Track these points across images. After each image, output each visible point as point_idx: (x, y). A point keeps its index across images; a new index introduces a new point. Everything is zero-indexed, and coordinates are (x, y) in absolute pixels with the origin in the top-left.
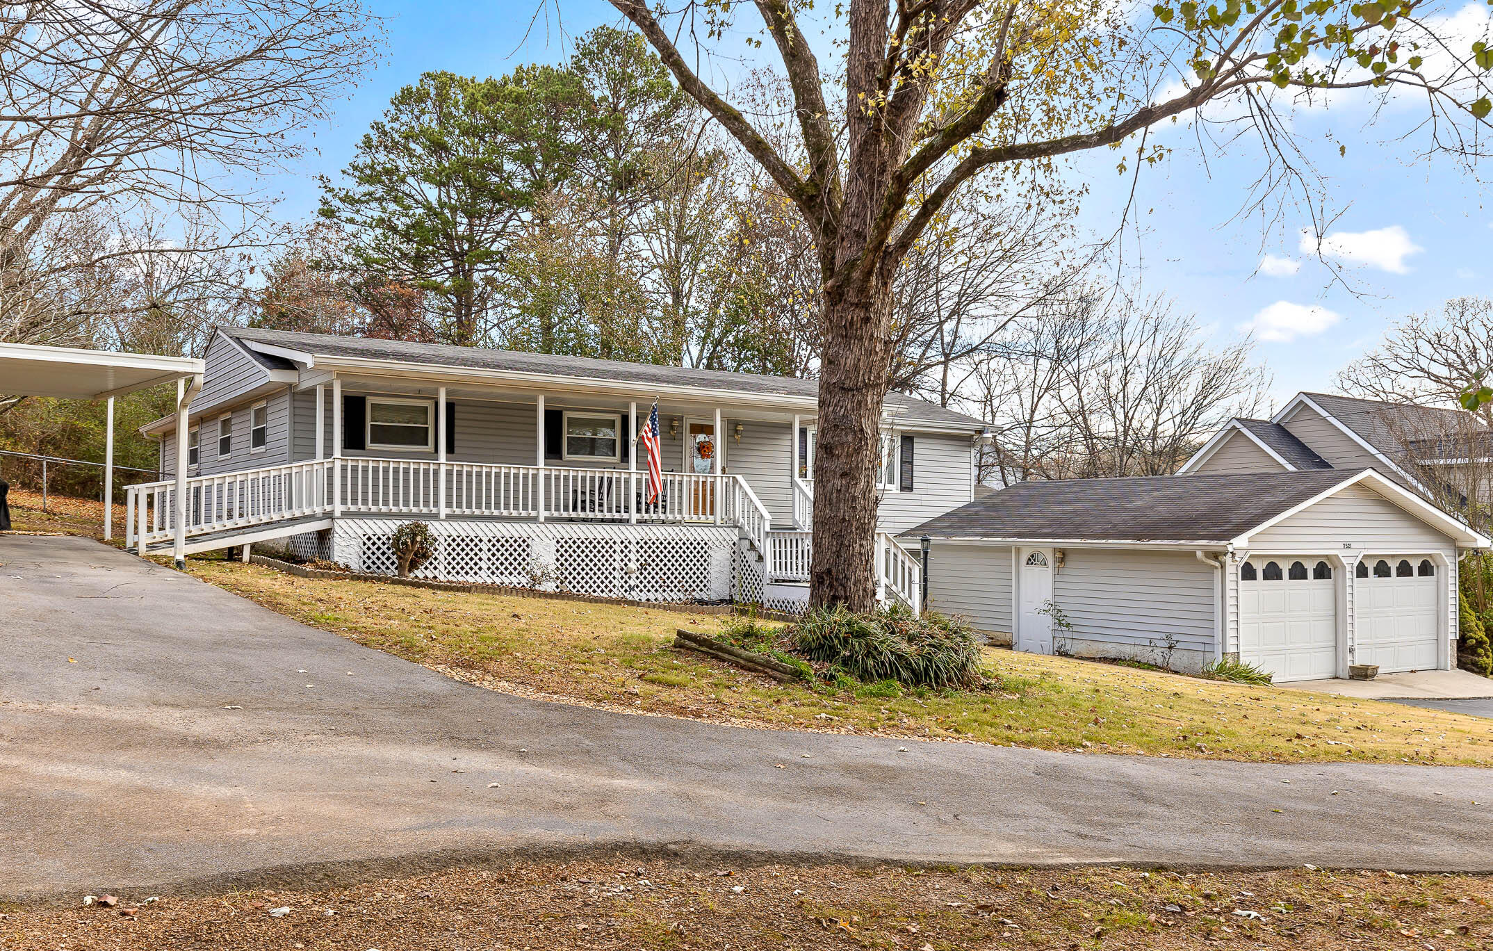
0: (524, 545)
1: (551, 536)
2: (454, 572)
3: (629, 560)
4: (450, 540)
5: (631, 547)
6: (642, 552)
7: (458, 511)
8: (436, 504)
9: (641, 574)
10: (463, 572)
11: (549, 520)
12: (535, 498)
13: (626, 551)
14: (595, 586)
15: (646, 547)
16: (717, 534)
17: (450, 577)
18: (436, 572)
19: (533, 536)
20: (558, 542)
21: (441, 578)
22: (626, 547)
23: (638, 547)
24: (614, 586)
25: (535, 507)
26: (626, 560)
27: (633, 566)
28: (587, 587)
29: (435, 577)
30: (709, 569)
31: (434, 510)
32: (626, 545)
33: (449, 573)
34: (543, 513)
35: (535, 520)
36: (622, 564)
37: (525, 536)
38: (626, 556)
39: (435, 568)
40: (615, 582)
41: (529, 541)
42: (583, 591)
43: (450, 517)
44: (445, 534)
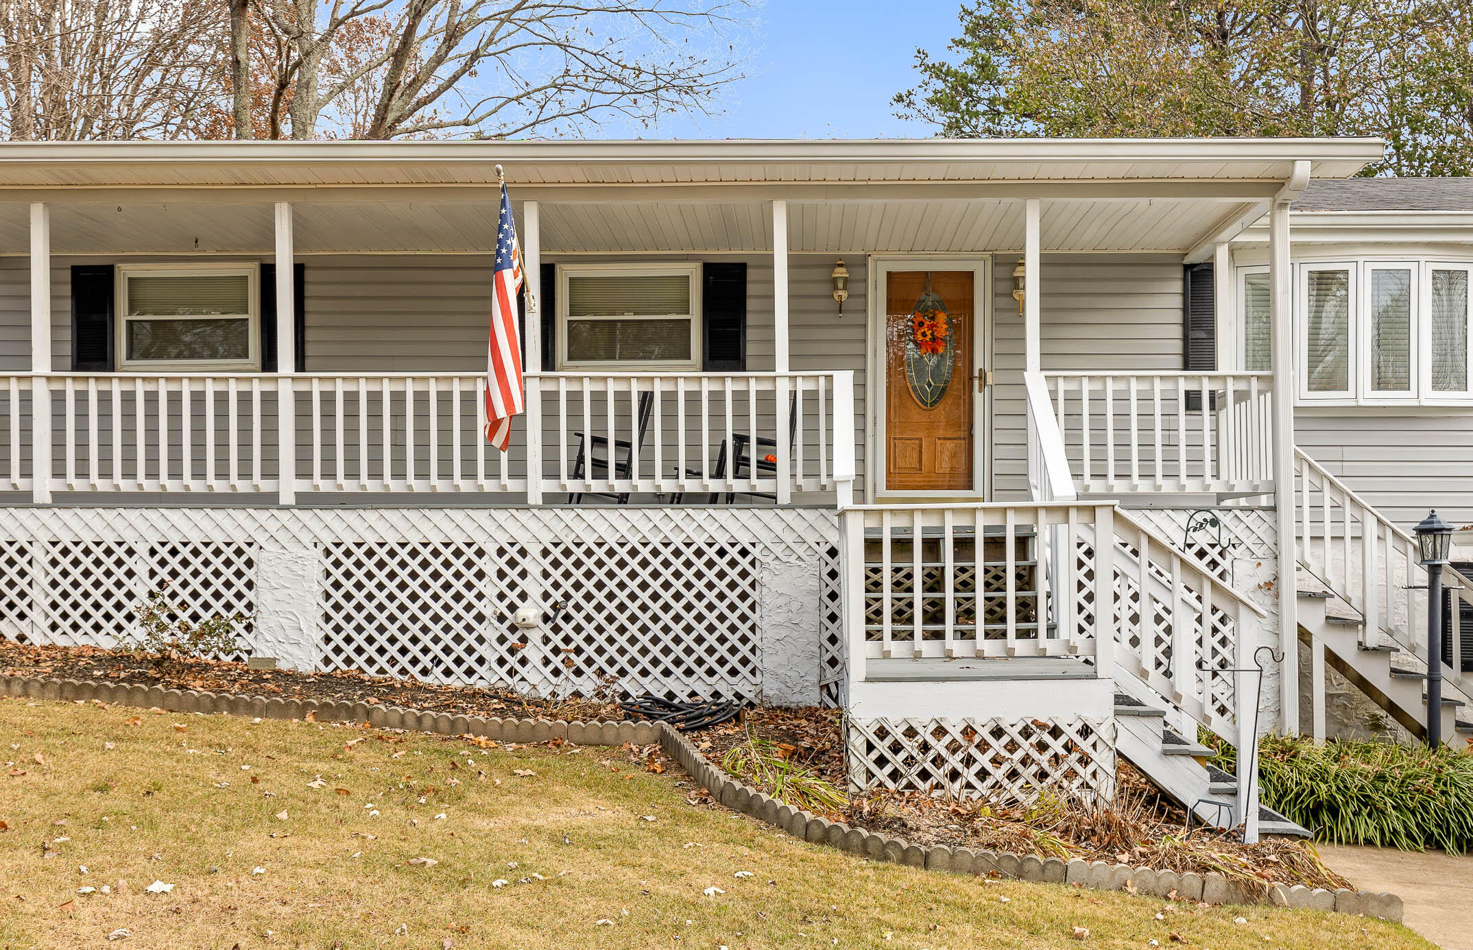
0: (239, 563)
1: (307, 539)
2: (65, 625)
3: (523, 596)
4: (55, 552)
5: (524, 563)
6: (557, 575)
7: (79, 485)
8: (27, 473)
9: (557, 629)
10: (86, 626)
11: (306, 501)
12: (271, 445)
13: (513, 574)
14: (426, 661)
15: (567, 563)
16: (778, 527)
17: (58, 639)
18: (24, 626)
19: (261, 538)
20: (328, 553)
21: (37, 639)
22: (512, 563)
23: (546, 563)
24: (481, 661)
25: (270, 471)
26: (513, 596)
27: (530, 612)
28: (404, 661)
29: (22, 638)
30: (754, 617)
31: (23, 485)
32: (514, 555)
33: (54, 627)
34: (289, 486)
35: (268, 501)
36: (502, 607)
37: (240, 542)
38: (512, 586)
39: (22, 616)
40: (481, 650)
41: (250, 552)
42: (393, 672)
43: (63, 500)
44: (44, 538)
